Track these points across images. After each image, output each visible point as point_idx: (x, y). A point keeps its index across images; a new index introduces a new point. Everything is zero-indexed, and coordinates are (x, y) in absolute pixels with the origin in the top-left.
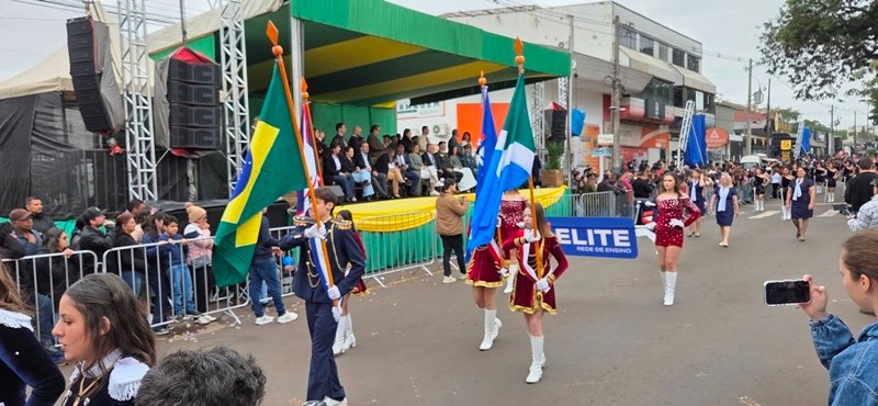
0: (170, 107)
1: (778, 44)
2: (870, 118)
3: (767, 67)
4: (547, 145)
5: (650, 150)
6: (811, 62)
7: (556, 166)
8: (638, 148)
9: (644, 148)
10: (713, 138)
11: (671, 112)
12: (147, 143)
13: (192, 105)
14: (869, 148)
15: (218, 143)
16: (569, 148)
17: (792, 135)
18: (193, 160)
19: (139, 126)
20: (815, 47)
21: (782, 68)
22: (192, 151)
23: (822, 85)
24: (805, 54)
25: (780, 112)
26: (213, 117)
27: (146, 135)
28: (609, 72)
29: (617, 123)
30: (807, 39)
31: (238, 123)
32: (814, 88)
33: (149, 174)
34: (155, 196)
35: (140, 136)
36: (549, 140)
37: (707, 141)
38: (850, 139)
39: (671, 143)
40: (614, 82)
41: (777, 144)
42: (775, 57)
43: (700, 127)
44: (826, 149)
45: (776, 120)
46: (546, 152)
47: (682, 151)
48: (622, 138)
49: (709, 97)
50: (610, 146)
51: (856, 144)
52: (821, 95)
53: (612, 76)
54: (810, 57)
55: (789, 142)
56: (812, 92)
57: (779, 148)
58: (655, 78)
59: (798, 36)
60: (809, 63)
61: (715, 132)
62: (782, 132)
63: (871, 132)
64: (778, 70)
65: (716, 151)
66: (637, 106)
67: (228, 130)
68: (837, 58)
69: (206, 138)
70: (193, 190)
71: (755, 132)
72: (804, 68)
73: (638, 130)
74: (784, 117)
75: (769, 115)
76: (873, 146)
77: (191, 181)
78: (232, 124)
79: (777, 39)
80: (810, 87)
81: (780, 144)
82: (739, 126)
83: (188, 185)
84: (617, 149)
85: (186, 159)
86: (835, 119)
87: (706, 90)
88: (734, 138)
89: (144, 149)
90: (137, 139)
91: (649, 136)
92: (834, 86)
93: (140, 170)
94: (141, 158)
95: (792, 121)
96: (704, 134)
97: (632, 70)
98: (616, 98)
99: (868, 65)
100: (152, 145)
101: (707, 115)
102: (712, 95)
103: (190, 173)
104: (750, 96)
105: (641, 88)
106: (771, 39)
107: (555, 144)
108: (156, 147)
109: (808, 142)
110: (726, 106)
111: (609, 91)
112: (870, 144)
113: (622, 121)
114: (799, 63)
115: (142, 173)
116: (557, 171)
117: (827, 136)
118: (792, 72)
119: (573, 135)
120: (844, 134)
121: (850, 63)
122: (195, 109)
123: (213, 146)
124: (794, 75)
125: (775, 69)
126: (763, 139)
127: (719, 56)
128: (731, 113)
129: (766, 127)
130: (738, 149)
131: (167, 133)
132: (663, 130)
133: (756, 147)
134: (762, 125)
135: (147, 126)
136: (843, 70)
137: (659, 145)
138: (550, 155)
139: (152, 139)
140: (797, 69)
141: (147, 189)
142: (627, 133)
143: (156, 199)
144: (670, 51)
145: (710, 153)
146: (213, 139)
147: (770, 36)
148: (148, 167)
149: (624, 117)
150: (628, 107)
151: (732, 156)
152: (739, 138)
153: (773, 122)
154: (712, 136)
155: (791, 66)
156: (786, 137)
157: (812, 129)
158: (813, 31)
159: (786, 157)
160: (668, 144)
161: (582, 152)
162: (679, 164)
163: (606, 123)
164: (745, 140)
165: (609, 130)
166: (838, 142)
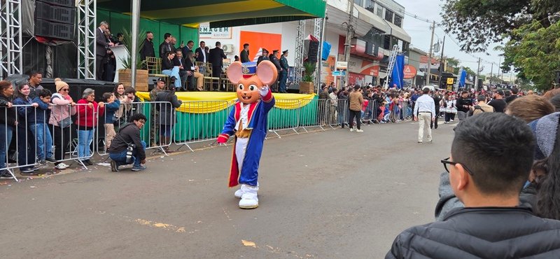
0: (36, 4)
1: (454, 13)
2: (501, 68)
3: (445, 27)
4: (304, 65)
5: (366, 77)
6: (472, 26)
7: (310, 79)
8: (359, 74)
9: (362, 75)
10: (407, 71)
11: (382, 52)
12: (16, 30)
13: (52, 5)
14: (499, 88)
15: (72, 36)
16: (319, 68)
17: (454, 75)
18: (51, 47)
19: (10, 16)
20: (475, 17)
21: (455, 29)
22: (51, 40)
23: (478, 43)
24: (469, 22)
25: (447, 59)
26: (69, 16)
27: (15, 24)
28: (346, 19)
29: (348, 56)
30: (472, 11)
31: (87, 23)
32: (473, 44)
33: (16, 54)
34: (21, 71)
35: (10, 24)
36: (306, 61)
38: (487, 82)
39: (380, 73)
40: (348, 27)
41: (445, 80)
42: (451, 21)
43: (401, 63)
45: (446, 63)
46: (303, 69)
47: (389, 78)
48: (351, 66)
49: (406, 44)
50: (345, 70)
51: (491, 85)
52: (477, 50)
53: (348, 22)
54: (472, 24)
55: (452, 79)
56: (471, 47)
57: (446, 83)
58: (374, 28)
59: (467, 9)
60: (470, 28)
61: (408, 68)
62: (448, 72)
63: (500, 78)
64: (452, 31)
65: (408, 81)
66: (361, 46)
67: (79, 27)
68: (488, 27)
69: (62, 31)
70: (50, 70)
71: (432, 71)
72: (467, 31)
73: (360, 61)
74: (450, 63)
75: (442, 58)
76: (501, 87)
77: (49, 62)
78: (83, 24)
79: (453, 9)
80: (470, 44)
81: (447, 80)
82: (422, 66)
83: (46, 65)
84: (347, 73)
85: (46, 46)
86: (480, 67)
87: (404, 39)
88: (419, 73)
89: (13, 35)
90: (8, 25)
91: (366, 67)
92: (485, 44)
93: (9, 50)
94: (11, 41)
95: (454, 66)
96: (403, 68)
97: (360, 20)
98: (349, 39)
99: (506, 32)
100: (20, 31)
101: (405, 56)
102: (409, 43)
103: (48, 57)
104: (431, 46)
105: (365, 34)
106: (449, 9)
107: (310, 64)
108: (23, 34)
109: (464, 81)
110: (416, 52)
111: (344, 33)
112: (499, 86)
113: (352, 55)
114: (465, 27)
115: (11, 53)
116: (310, 83)
117: (474, 78)
118: (460, 32)
119: (323, 59)
120: (484, 78)
121: (495, 30)
122: (55, 8)
123: (68, 38)
124: (461, 34)
125: (450, 30)
126: (436, 76)
127: (415, 17)
128: (418, 57)
129: (439, 68)
130: (421, 81)
131: (33, 24)
132: (376, 64)
133: (433, 81)
134: (437, 66)
135: (16, 16)
136: (491, 35)
137: (372, 74)
138: (306, 71)
139: (20, 27)
140: (463, 31)
141: (13, 65)
142: (354, 64)
143: (21, 73)
144: (384, 11)
145: (405, 82)
146: (69, 32)
147: (449, 7)
148: (16, 48)
149: (352, 53)
150: (355, 45)
151: (417, 85)
152: (422, 74)
153: (443, 65)
154: (406, 71)
155: (459, 29)
156: (450, 76)
157: (467, 73)
158: (476, 6)
159: (449, 89)
160: (378, 74)
161: (323, 74)
162: (386, 86)
163: (340, 55)
164: (426, 76)
165: (342, 60)
166: (480, 82)
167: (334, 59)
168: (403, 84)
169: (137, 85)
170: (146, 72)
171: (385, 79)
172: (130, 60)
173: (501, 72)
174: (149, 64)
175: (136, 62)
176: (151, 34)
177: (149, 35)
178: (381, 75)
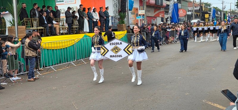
2: (236, 5)
4: (119, 15)
5: (157, 18)
7: (123, 23)
8: (153, 17)
9: (155, 17)
10: (181, 13)
11: (165, 3)
16: (128, 15)
17: (209, 12)
25: (204, 4)
29: (145, 7)
36: (120, 12)
37: (179, 14)
39: (165, 15)
41: (203, 16)
43: (176, 8)
44: (221, 18)
45: (203, 6)
47: (170, 17)
48: (147, 13)
50: (144, 15)
51: (231, 16)
55: (208, 15)
57: (204, 17)
61: (181, 11)
62: (205, 11)
63: (236, 11)
65: (182, 18)
71: (196, 11)
73: (153, 10)
74: (206, 6)
75: (201, 4)
81: (205, 16)
82: (190, 9)
84: (145, 16)
88: (188, 13)
91: (157, 12)
95: (209, 7)
101: (179, 4)
107: (122, 13)
109: (215, 15)
113: (147, 6)
116: (124, 24)
117: (221, 13)
119: (130, 10)
120: (226, 12)
126: (199, 14)
128: (187, 3)
129: (200, 9)
130: (190, 17)
132: (162, 10)
133: (196, 17)
134: (198, 8)
137: (161, 16)
138: (121, 18)
142: (149, 11)
145: (180, 19)
149: (147, 5)
151: (187, 21)
152: (190, 13)
153: (202, 7)
154: (180, 12)
156: (207, 13)
157: (216, 10)
159: (207, 20)
160: (164, 16)
161: (131, 19)
162: (169, 22)
163: (141, 7)
164: (192, 14)
165: (142, 10)
166: (224, 15)
167: (137, 9)
168: (179, 20)
169: (19, 35)
170: (24, 27)
171: (168, 18)
172: (14, 21)
173: (236, 8)
174: (26, 22)
175: (17, 22)
176: (25, 4)
177: (23, 5)
178: (166, 16)
